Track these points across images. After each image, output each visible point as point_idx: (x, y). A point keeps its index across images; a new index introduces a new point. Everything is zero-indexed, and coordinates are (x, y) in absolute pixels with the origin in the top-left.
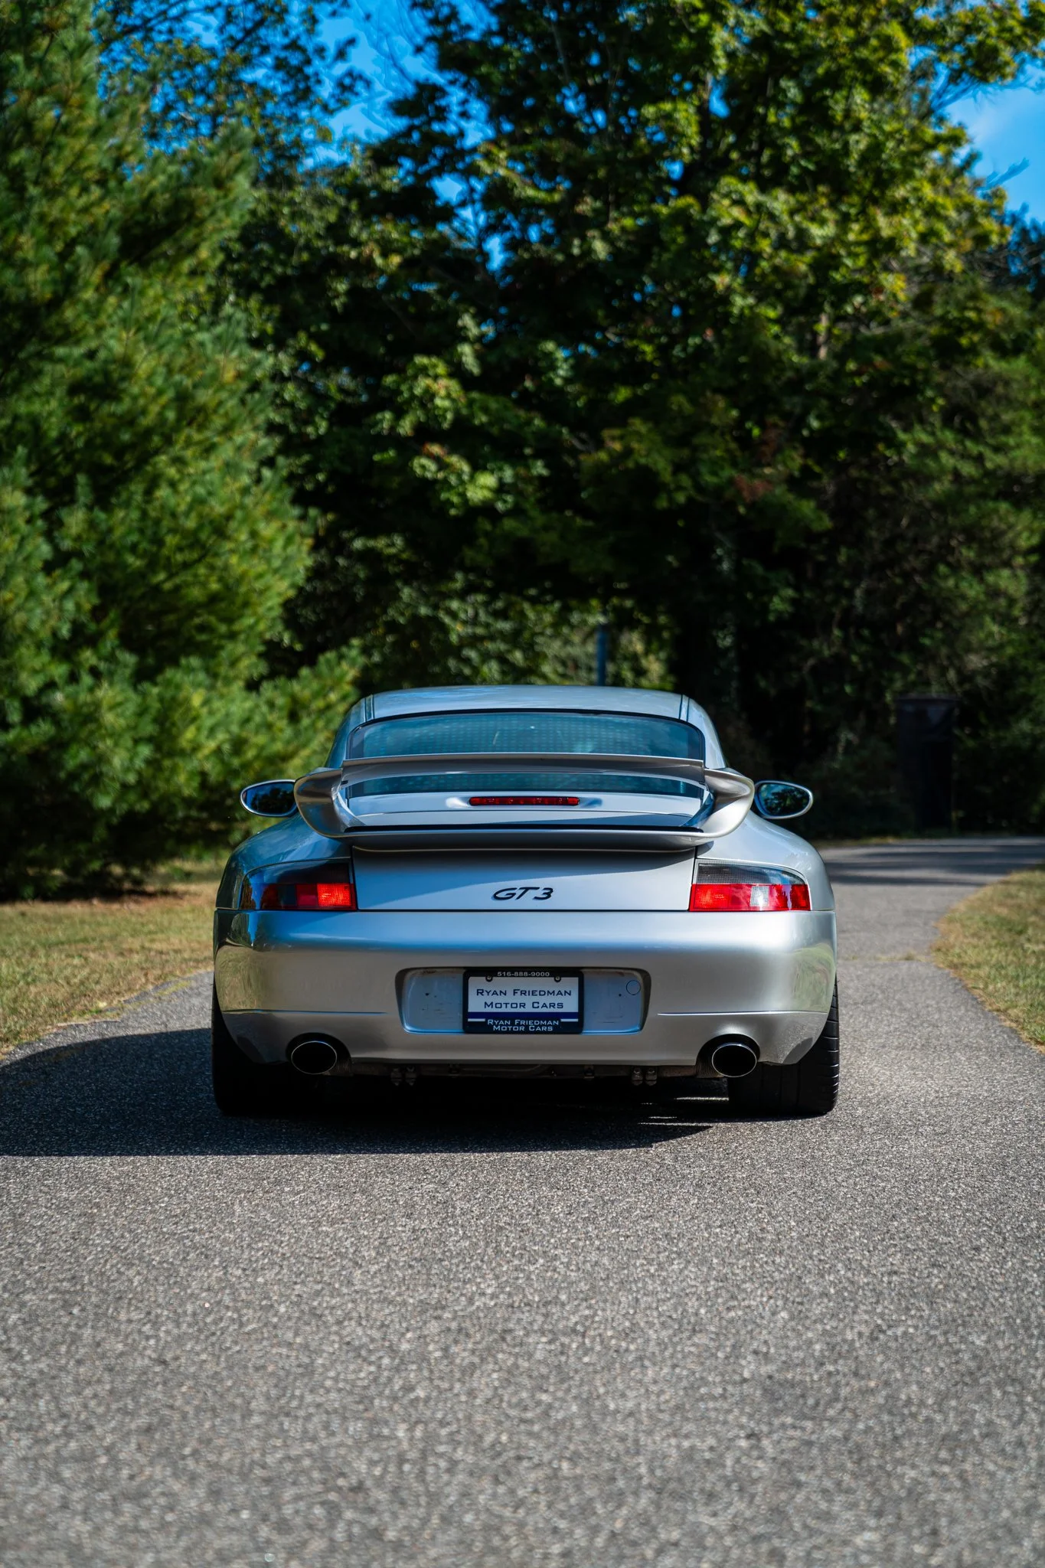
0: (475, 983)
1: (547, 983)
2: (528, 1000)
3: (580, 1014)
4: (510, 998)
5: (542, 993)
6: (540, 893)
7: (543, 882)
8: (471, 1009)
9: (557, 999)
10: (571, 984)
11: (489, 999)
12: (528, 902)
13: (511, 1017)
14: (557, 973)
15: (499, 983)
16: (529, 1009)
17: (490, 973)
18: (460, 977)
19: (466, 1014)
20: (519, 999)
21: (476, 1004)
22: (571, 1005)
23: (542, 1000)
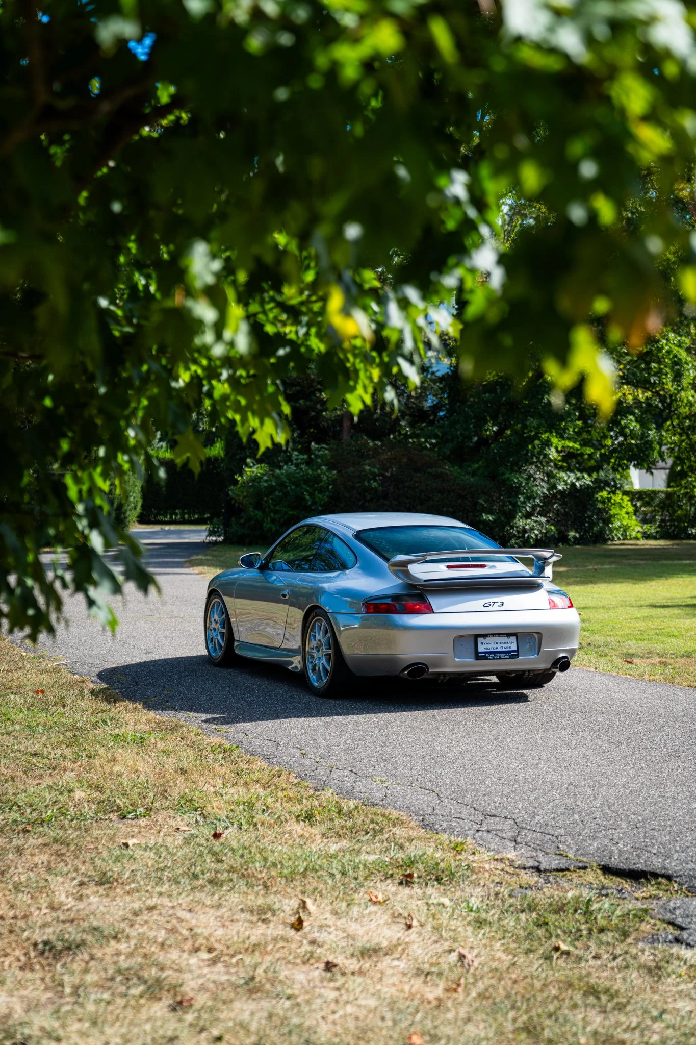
0: (480, 640)
1: (505, 639)
2: (499, 646)
3: (517, 651)
4: (493, 646)
5: (504, 643)
6: (499, 604)
7: (500, 599)
8: (479, 651)
9: (509, 645)
10: (513, 639)
11: (485, 646)
12: (496, 607)
13: (493, 653)
14: (509, 635)
15: (488, 640)
16: (499, 650)
17: (485, 636)
18: (473, 639)
19: (477, 653)
20: (496, 646)
21: (481, 649)
22: (514, 647)
23: (506, 645)
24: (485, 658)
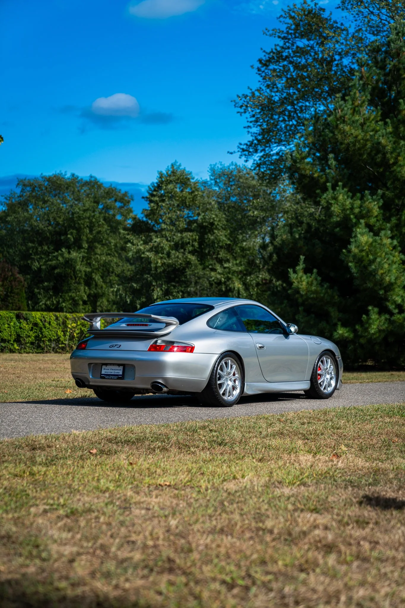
0: (104, 367)
1: (117, 367)
2: (113, 371)
3: (122, 375)
6: (118, 346)
7: (119, 343)
8: (102, 373)
9: (118, 371)
10: (121, 368)
11: (106, 371)
12: (115, 348)
13: (109, 375)
14: (119, 365)
15: (109, 367)
16: (113, 373)
17: (106, 364)
18: (100, 365)
19: (101, 374)
20: (111, 371)
21: (103, 372)
22: (121, 373)
23: (117, 371)
24: (104, 378)
